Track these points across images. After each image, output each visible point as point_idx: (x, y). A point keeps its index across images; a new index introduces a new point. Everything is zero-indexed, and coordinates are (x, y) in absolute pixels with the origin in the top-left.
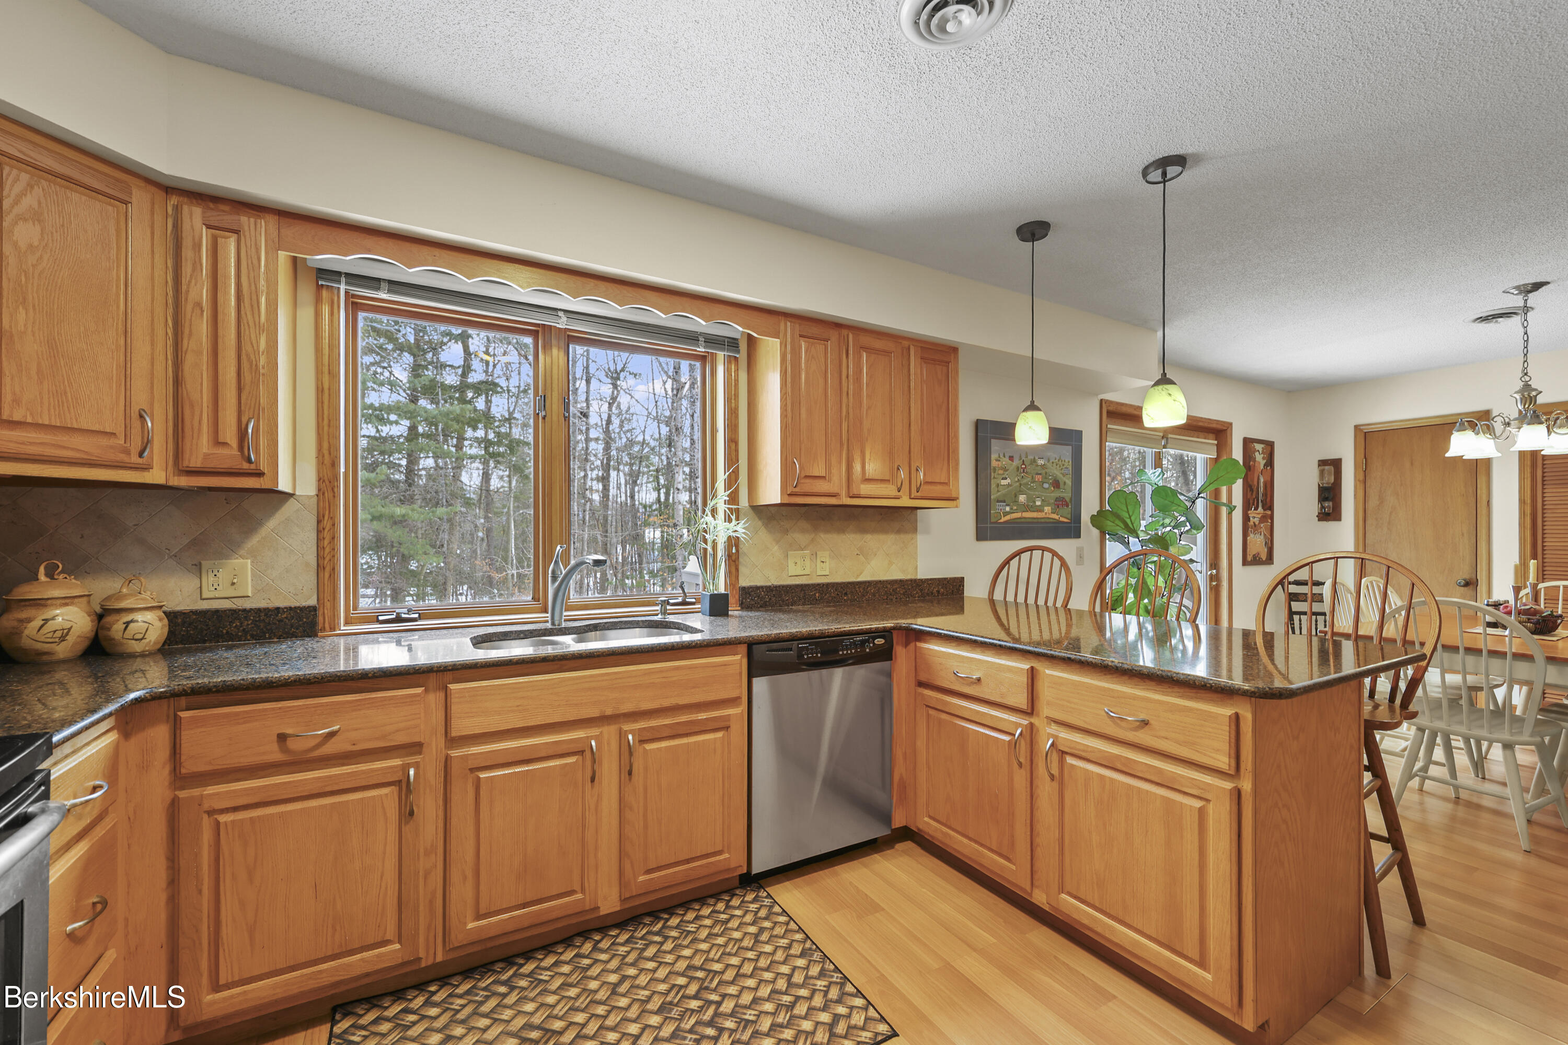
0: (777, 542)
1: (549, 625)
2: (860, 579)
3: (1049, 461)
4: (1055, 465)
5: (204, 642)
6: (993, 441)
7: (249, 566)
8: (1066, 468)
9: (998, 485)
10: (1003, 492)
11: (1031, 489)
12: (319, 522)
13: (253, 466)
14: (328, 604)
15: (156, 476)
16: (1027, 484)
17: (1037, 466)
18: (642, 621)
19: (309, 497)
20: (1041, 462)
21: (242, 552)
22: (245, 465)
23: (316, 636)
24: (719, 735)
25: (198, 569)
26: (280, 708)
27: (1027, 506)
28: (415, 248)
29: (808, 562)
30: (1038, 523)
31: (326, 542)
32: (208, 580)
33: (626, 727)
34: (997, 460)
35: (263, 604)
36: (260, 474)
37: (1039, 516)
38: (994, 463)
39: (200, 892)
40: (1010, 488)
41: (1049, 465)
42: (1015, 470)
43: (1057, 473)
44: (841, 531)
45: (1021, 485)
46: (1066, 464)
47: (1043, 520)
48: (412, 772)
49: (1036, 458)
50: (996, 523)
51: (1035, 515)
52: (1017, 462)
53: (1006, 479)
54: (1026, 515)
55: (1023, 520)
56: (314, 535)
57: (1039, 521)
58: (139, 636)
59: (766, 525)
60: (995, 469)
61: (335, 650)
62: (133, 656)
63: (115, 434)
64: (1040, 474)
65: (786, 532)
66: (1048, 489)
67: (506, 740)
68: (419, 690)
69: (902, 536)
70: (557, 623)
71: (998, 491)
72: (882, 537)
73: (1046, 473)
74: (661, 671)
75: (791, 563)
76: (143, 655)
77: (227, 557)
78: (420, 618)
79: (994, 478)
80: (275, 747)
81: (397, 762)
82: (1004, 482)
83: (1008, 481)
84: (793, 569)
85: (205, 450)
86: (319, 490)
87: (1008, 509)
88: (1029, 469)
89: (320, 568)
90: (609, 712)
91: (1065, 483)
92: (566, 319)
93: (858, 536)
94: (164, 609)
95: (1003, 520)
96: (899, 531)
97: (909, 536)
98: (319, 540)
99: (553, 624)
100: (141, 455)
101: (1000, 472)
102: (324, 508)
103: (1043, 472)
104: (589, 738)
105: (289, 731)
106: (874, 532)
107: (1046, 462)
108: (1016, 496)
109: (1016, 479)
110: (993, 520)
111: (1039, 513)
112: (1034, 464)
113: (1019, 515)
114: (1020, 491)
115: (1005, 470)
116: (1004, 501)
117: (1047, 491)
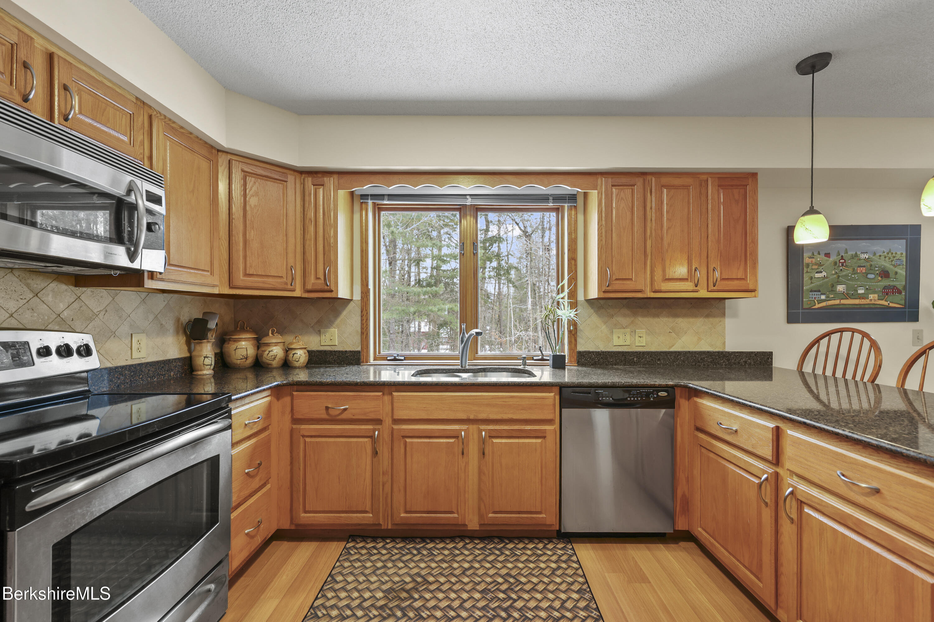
0: (605, 323)
1: (460, 367)
2: (672, 350)
3: (875, 254)
4: (882, 257)
5: (321, 364)
7: (337, 332)
8: (898, 259)
9: (811, 278)
10: (818, 283)
11: (852, 279)
12: (362, 312)
13: (329, 288)
14: (365, 350)
15: (298, 293)
16: (847, 275)
17: (860, 259)
18: (511, 368)
19: (358, 300)
20: (863, 256)
21: (334, 326)
22: (326, 287)
23: (360, 365)
24: (539, 441)
25: (319, 333)
26: (326, 395)
27: (847, 294)
28: (391, 177)
29: (628, 337)
30: (860, 308)
31: (364, 321)
32: (323, 337)
33: (482, 427)
34: (810, 258)
35: (341, 349)
36: (332, 291)
37: (861, 303)
38: (807, 260)
39: (299, 469)
40: (826, 280)
41: (875, 258)
42: (833, 264)
43: (887, 265)
44: (657, 316)
45: (839, 277)
46: (898, 256)
47: (867, 306)
48: (376, 433)
49: (859, 253)
50: (809, 309)
51: (857, 302)
52: (833, 258)
53: (821, 272)
54: (843, 302)
55: (841, 306)
56: (359, 318)
57: (863, 306)
58: (297, 360)
59: (596, 312)
60: (808, 265)
61: (368, 372)
62: (295, 368)
63: (282, 277)
64: (864, 266)
65: (612, 316)
66: (873, 279)
67: (417, 424)
68: (380, 394)
69: (711, 319)
70: (464, 366)
71: (812, 283)
72: (692, 320)
73: (871, 265)
74: (502, 397)
75: (615, 337)
76: (299, 368)
77: (329, 328)
78: (405, 359)
79: (807, 272)
80: (324, 411)
81: (370, 427)
82: (817, 275)
83: (824, 274)
84: (616, 341)
85: (313, 282)
86: (362, 297)
87: (823, 297)
88: (849, 262)
89: (362, 333)
90: (472, 417)
91: (897, 273)
92: (470, 199)
93: (670, 320)
94: (307, 349)
95: (817, 306)
96: (707, 316)
97: (717, 320)
98: (362, 320)
99: (462, 367)
100: (291, 285)
101: (816, 267)
102: (363, 306)
103: (868, 264)
104: (461, 430)
105: (330, 406)
106: (685, 316)
107: (871, 256)
108: (833, 286)
109: (833, 272)
110: (805, 306)
111: (863, 300)
112: (856, 258)
113: (837, 302)
114: (838, 282)
115: (820, 265)
116: (819, 291)
117: (873, 281)
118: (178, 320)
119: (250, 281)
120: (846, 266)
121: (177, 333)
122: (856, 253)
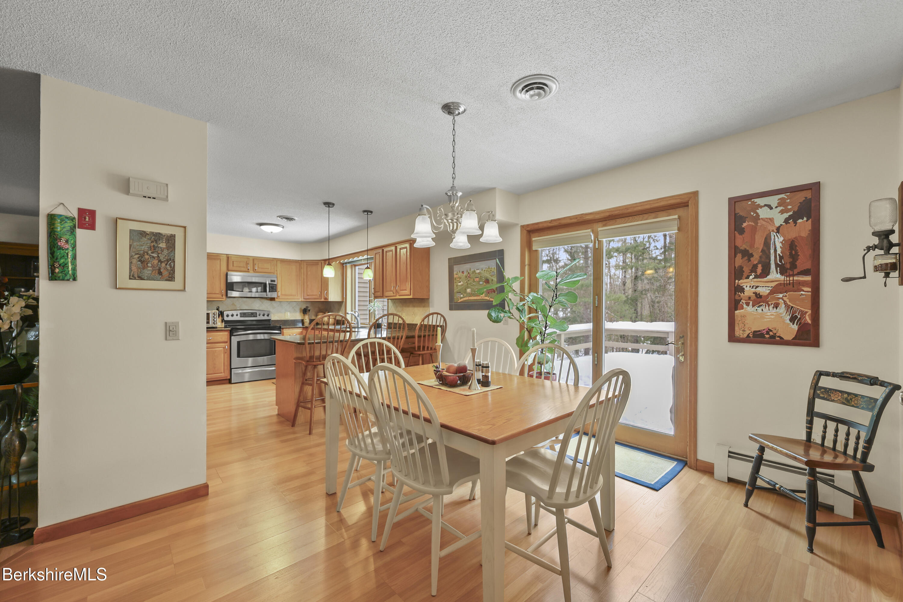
0: (395, 310)
2: (413, 323)
3: (482, 270)
4: (486, 271)
6: (454, 266)
8: (493, 272)
9: (457, 286)
10: (460, 288)
11: (474, 285)
15: (322, 300)
16: (471, 283)
17: (476, 273)
20: (478, 271)
27: (471, 294)
30: (477, 302)
34: (456, 274)
37: (478, 299)
38: (455, 276)
40: (463, 286)
41: (483, 272)
42: (465, 277)
43: (488, 275)
44: (408, 307)
45: (468, 284)
46: (493, 270)
47: (480, 300)
49: (475, 270)
50: (457, 302)
51: (475, 298)
52: (465, 274)
53: (460, 282)
54: (470, 298)
55: (469, 301)
57: (478, 301)
59: (393, 305)
60: (456, 279)
63: (318, 296)
64: (478, 277)
65: (397, 307)
66: (482, 284)
69: (425, 308)
71: (457, 288)
72: (419, 308)
73: (481, 277)
79: (455, 282)
82: (460, 284)
83: (462, 283)
87: (462, 296)
88: (472, 276)
91: (492, 280)
95: (460, 301)
96: (424, 307)
97: (427, 308)
101: (458, 279)
103: (479, 276)
106: (417, 307)
107: (481, 271)
108: (465, 290)
109: (465, 282)
110: (455, 301)
111: (478, 297)
112: (474, 273)
113: (467, 298)
114: (467, 287)
115: (460, 278)
116: (460, 293)
117: (482, 285)
118: (301, 308)
119: (308, 297)
120: (471, 278)
121: (300, 312)
122: (474, 270)
